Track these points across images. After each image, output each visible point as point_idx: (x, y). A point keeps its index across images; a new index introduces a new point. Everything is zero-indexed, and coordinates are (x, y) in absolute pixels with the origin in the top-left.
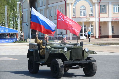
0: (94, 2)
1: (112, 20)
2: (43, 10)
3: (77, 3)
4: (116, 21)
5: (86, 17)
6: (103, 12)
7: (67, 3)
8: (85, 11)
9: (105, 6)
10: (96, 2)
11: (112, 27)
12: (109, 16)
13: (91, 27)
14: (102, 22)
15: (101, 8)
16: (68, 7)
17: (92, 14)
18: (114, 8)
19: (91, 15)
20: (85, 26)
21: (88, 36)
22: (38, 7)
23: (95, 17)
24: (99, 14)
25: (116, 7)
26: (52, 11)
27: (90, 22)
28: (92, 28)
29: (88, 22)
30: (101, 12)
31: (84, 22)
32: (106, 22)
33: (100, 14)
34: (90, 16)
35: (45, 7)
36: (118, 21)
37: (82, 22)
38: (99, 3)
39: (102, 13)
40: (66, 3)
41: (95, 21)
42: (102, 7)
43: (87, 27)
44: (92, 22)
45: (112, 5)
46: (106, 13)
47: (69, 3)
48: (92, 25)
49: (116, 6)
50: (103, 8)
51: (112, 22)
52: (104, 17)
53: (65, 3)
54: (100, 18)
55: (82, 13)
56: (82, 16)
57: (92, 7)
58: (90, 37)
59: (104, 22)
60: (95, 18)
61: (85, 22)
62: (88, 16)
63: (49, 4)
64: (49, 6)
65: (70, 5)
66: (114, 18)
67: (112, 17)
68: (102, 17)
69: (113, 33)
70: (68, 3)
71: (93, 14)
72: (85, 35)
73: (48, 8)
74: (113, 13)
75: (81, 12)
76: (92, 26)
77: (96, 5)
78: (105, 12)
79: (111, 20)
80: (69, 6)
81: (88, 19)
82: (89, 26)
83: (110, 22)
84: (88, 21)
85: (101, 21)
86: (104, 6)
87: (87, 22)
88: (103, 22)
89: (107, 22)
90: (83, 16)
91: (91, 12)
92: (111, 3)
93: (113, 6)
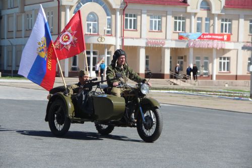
0: (114, 7)
1: (147, 43)
2: (14, 15)
3: (81, 6)
4: (154, 46)
5: (98, 34)
6: (131, 27)
7: (63, 4)
8: (96, 23)
9: (134, 17)
10: (118, 7)
11: (147, 57)
12: (142, 37)
13: (107, 56)
14: (127, 46)
15: (127, 20)
16: (63, 13)
17: (110, 29)
18: (151, 22)
19: (108, 32)
20: (94, 53)
21: (99, 72)
22: (3, 9)
23: (115, 36)
24: (124, 30)
25: (154, 20)
26: (31, 18)
27: (105, 45)
28: (108, 58)
29: (102, 45)
30: (126, 27)
31: (94, 44)
32: (135, 47)
33: (125, 32)
34: (106, 34)
35: (17, 10)
36: (157, 46)
37: (90, 44)
38: (124, 10)
39: (129, 29)
40: (60, 4)
41: (114, 44)
42: (129, 18)
43: (99, 55)
44: (109, 46)
45: (148, 15)
46: (137, 30)
47: (67, 5)
48: (109, 50)
49: (154, 18)
50: (131, 20)
51: (147, 48)
52: (133, 38)
53: (57, 5)
54: (124, 39)
55: (91, 27)
56: (89, 33)
57: (109, 17)
58: (102, 74)
59: (132, 46)
60: (114, 38)
61: (96, 44)
62: (101, 33)
63: (26, 4)
64: (27, 8)
65: (68, 10)
66: (149, 40)
67: (147, 39)
68: (128, 38)
69: (147, 69)
70: (64, 6)
71: (111, 31)
72: (94, 69)
73: (23, 11)
74: (149, 31)
75: (89, 25)
76: (108, 53)
77: (118, 13)
78: (134, 28)
79: (144, 45)
80: (65, 11)
81: (102, 38)
82: (104, 54)
83: (142, 47)
84: (101, 43)
85: (125, 44)
86: (132, 17)
87: (99, 44)
88: (130, 46)
89: (137, 46)
90: (92, 33)
91: (109, 26)
92: (146, 12)
93: (149, 17)
